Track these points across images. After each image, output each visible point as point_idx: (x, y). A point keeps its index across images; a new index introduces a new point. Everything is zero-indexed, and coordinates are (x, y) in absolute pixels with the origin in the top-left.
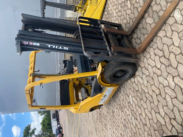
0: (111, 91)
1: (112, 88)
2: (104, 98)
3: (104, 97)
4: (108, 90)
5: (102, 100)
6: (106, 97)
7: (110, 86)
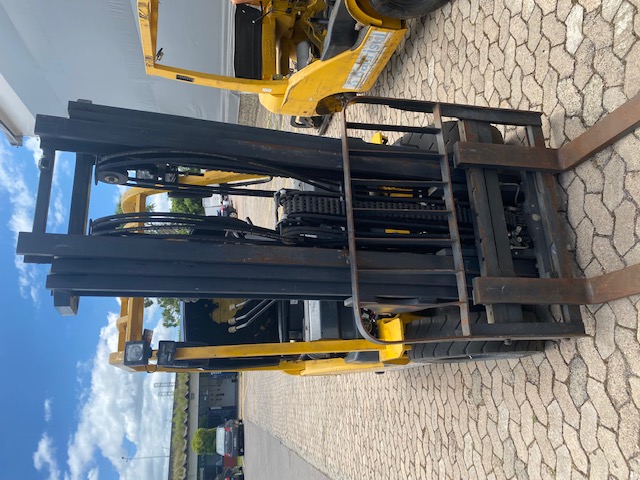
0: (381, 45)
1: (385, 33)
2: (359, 68)
3: (361, 63)
4: (374, 40)
5: (354, 74)
6: (365, 64)
7: (381, 27)
